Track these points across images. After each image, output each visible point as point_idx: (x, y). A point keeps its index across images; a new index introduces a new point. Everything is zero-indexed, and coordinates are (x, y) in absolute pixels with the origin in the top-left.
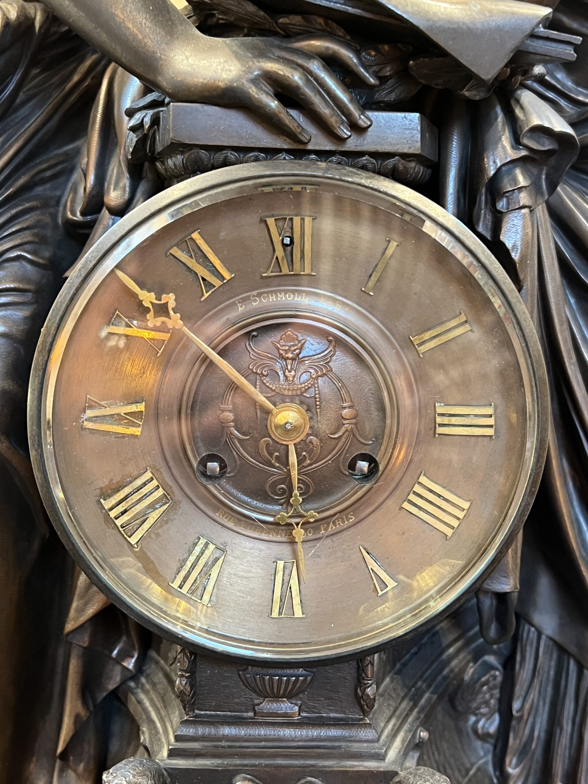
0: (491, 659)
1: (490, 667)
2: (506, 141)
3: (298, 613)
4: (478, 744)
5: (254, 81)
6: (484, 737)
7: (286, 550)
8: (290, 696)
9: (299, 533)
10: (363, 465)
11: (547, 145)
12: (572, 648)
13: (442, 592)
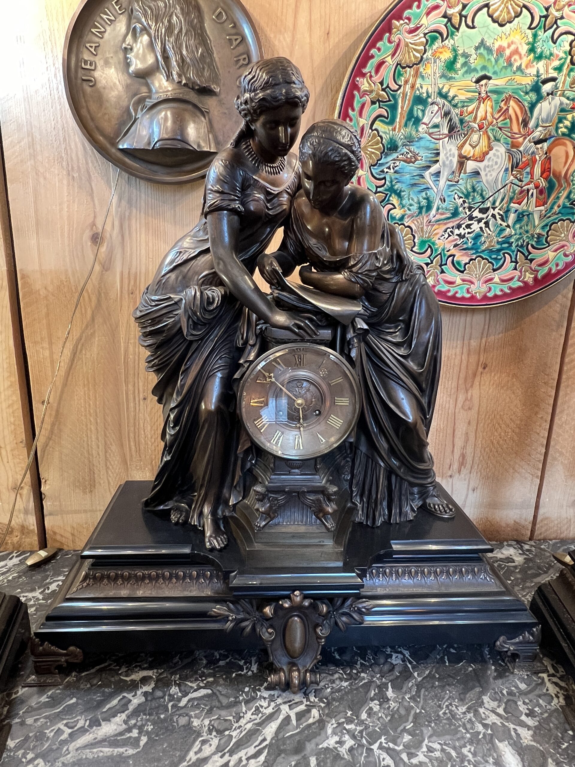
0: (348, 459)
1: (348, 461)
2: (352, 331)
3: (301, 448)
4: (345, 482)
5: (293, 325)
6: (347, 480)
7: (298, 433)
8: (298, 468)
9: (302, 429)
10: (317, 412)
11: (362, 332)
12: (370, 456)
13: (336, 442)
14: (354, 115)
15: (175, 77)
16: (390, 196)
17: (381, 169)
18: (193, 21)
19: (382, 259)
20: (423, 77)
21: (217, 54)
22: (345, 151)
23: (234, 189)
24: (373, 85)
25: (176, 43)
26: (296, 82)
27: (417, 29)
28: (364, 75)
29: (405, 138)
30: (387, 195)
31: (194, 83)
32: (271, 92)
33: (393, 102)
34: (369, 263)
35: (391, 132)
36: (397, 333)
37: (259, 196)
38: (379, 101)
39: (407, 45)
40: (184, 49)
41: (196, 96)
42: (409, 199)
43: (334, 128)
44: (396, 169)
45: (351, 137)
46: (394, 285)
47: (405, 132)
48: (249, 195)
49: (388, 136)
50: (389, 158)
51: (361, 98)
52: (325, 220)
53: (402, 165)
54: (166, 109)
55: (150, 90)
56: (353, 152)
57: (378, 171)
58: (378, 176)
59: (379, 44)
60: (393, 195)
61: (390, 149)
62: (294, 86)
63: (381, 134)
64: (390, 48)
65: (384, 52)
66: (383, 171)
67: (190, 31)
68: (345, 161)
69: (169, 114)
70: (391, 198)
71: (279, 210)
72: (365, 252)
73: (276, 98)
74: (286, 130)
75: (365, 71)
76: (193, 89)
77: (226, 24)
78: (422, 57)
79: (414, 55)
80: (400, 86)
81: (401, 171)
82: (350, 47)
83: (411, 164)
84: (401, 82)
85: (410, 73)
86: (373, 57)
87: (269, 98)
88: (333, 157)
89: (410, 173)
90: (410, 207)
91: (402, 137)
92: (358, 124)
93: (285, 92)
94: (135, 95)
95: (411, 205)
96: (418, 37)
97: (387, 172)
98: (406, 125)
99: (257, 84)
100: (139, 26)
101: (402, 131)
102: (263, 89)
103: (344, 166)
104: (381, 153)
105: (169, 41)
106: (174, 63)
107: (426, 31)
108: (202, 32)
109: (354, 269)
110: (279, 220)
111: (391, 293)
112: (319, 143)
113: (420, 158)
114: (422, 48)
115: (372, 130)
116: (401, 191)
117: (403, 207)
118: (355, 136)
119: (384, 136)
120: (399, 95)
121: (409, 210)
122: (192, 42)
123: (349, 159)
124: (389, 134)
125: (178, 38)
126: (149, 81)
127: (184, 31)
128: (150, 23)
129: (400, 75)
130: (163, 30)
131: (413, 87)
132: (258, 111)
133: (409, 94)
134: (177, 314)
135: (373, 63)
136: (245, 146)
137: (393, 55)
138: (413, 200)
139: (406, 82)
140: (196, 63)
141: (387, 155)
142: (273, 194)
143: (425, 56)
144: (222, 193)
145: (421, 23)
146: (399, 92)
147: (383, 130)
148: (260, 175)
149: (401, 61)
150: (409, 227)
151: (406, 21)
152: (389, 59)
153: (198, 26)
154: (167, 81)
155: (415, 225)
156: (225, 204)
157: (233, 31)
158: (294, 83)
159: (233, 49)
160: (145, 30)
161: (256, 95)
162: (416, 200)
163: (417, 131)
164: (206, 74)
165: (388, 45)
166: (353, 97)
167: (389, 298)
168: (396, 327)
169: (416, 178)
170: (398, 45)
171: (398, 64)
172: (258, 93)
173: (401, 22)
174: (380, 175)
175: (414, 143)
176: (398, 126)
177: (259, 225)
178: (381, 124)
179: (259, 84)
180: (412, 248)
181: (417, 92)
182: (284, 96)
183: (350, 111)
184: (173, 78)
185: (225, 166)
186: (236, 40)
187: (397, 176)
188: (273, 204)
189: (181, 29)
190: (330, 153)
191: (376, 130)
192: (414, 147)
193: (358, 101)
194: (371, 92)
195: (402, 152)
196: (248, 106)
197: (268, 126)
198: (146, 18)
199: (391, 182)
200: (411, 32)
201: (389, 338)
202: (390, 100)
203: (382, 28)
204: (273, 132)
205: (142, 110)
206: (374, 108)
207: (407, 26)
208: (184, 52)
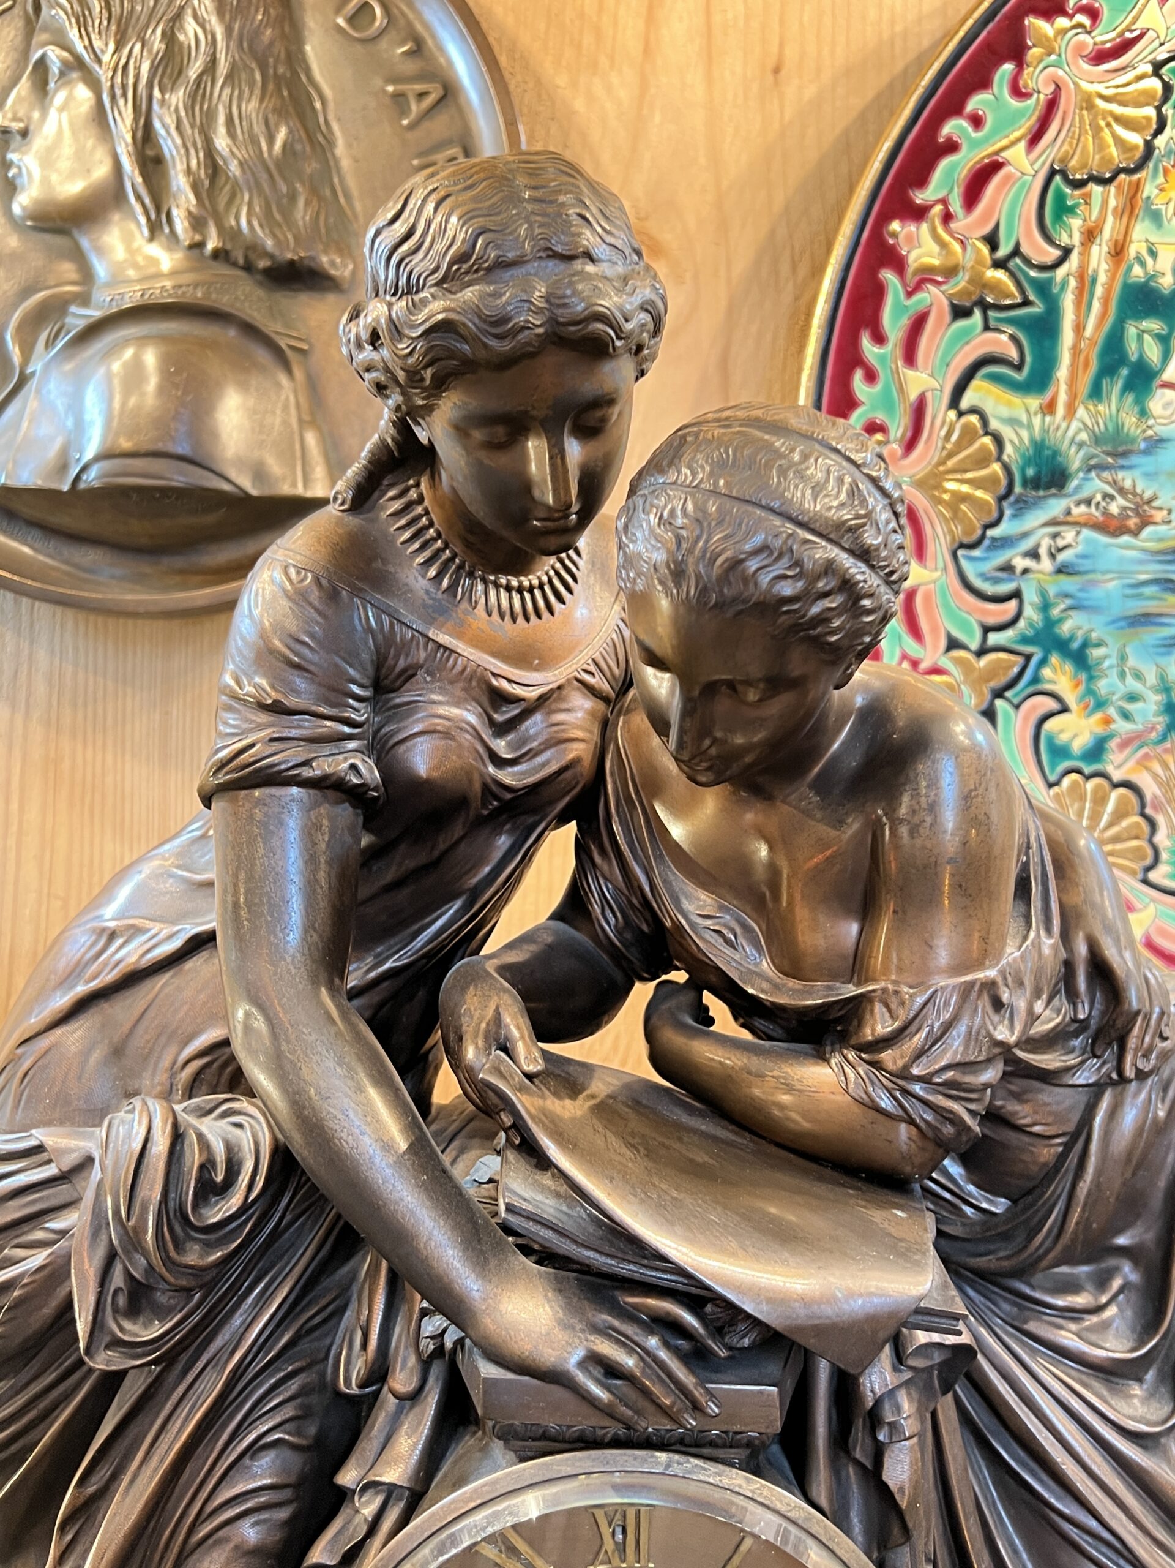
2: (886, 1361)
5: (582, 1364)
11: (935, 1359)
14: (882, 358)
15: (181, 225)
16: (1043, 662)
17: (1000, 558)
18: (257, 33)
19: (1021, 1005)
20: (1156, 217)
21: (349, 146)
22: (825, 551)
23: (336, 693)
24: (956, 247)
25: (190, 108)
26: (600, 250)
27: (1124, 46)
28: (919, 213)
29: (1097, 440)
30: (1028, 657)
31: (253, 248)
32: (483, 296)
33: (1038, 308)
34: (962, 1028)
35: (1037, 421)
36: (1112, 1311)
37: (454, 711)
38: (985, 307)
39: (1087, 103)
40: (222, 130)
41: (260, 292)
42: (1122, 675)
43: (769, 447)
44: (1062, 557)
45: (854, 491)
46: (1081, 1099)
47: (1094, 416)
48: (411, 707)
49: (1025, 434)
50: (1034, 519)
51: (909, 294)
52: (749, 817)
53: (1088, 541)
54: (142, 341)
55: (87, 275)
56: (864, 555)
57: (988, 566)
58: (989, 589)
59: (976, 103)
60: (1054, 659)
61: (1035, 483)
62: (590, 268)
63: (994, 424)
64: (1020, 113)
65: (995, 131)
66: (1008, 568)
67: (246, 66)
68: (826, 595)
69: (151, 358)
70: (1046, 672)
71: (549, 763)
72: (942, 981)
73: (504, 320)
74: (558, 455)
75: (920, 197)
76: (248, 267)
77: (384, 44)
78: (1149, 147)
79: (1115, 136)
80: (1067, 252)
81: (1086, 564)
82: (862, 117)
83: (1126, 539)
84: (1071, 232)
85: (1105, 203)
86: (952, 147)
87: (471, 324)
88: (765, 579)
89: (1122, 574)
90: (1130, 707)
91: (1084, 436)
92: (901, 390)
93: (547, 299)
94: (27, 292)
95: (1132, 698)
96: (1130, 75)
97: (1026, 571)
98: (1096, 392)
99: (420, 264)
100: (55, 55)
101: (1081, 412)
102: (448, 281)
103: (822, 619)
104: (1001, 499)
105: (163, 102)
106: (179, 181)
107: (1162, 55)
108: (295, 74)
109: (887, 1056)
110: (553, 802)
111: (1074, 1136)
112: (700, 520)
113: (1159, 516)
114: (1151, 112)
115: (961, 414)
116: (1085, 645)
117: (1100, 704)
118: (874, 481)
119: (1007, 433)
120: (1064, 284)
121: (1126, 716)
122: (251, 107)
123: (847, 585)
124: (1030, 426)
125: (197, 93)
126: (85, 243)
127: (223, 68)
128: (97, 44)
129: (1063, 210)
130: (145, 67)
131: (1118, 252)
132: (428, 373)
133: (1102, 278)
134: (63, 1233)
135: (952, 167)
136: (397, 505)
137: (1035, 138)
138: (1138, 676)
139: (1090, 235)
140: (263, 177)
141: (1022, 506)
142: (518, 700)
143: (1160, 142)
144: (277, 709)
145: (1140, 24)
146: (1061, 272)
147: (1005, 412)
148: (462, 623)
149: (1064, 160)
150: (1126, 784)
151: (1081, 18)
152: (1018, 155)
153: (279, 49)
154: (152, 238)
155: (1155, 776)
156: (287, 757)
157: (411, 67)
158: (588, 256)
159: (412, 127)
160: (77, 65)
161: (414, 308)
162: (1152, 678)
163: (1144, 413)
164: (302, 214)
165: (1014, 103)
166: (879, 292)
167: (1062, 1157)
168: (1102, 1282)
169: (1149, 590)
170: (1052, 105)
171: (1052, 173)
172: (424, 302)
173: (1062, 22)
174: (996, 581)
175: (1134, 460)
176: (1062, 398)
177: (458, 830)
178: (995, 390)
179: (429, 265)
180: (1148, 869)
181: (1137, 271)
182: (539, 311)
183: (867, 344)
184: (173, 232)
185: (299, 597)
186: (421, 95)
187: (1068, 583)
188: (524, 741)
189: (213, 62)
190: (753, 565)
191: (973, 411)
192: (1136, 473)
193: (899, 309)
194: (951, 272)
195: (1085, 494)
196: (385, 352)
197: (478, 435)
198: (82, 24)
199: (1045, 607)
200: (1100, 57)
201: (1067, 1338)
202: (1026, 303)
203: (987, 45)
204: (502, 460)
205: (49, 344)
206: (966, 332)
207: (1084, 37)
208: (222, 142)
